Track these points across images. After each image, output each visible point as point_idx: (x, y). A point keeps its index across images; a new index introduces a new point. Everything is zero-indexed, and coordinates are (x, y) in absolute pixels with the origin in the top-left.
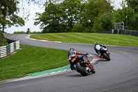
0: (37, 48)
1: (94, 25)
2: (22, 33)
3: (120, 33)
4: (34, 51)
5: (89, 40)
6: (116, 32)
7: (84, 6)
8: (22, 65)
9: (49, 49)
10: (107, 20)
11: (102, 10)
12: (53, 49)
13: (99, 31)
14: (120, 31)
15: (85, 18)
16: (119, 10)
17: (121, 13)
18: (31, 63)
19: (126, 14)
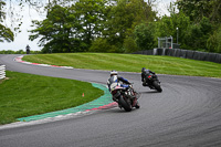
0: (34, 76)
1: (125, 40)
2: (10, 52)
3: (166, 54)
4: (28, 81)
5: (117, 65)
6: (159, 53)
7: (109, 10)
8: (9, 104)
9: (53, 79)
10: (146, 34)
11: (138, 17)
12: (59, 79)
13: (133, 50)
14: (167, 51)
15: (110, 29)
16: (165, 17)
17: (168, 23)
18: (24, 100)
19: (176, 25)
